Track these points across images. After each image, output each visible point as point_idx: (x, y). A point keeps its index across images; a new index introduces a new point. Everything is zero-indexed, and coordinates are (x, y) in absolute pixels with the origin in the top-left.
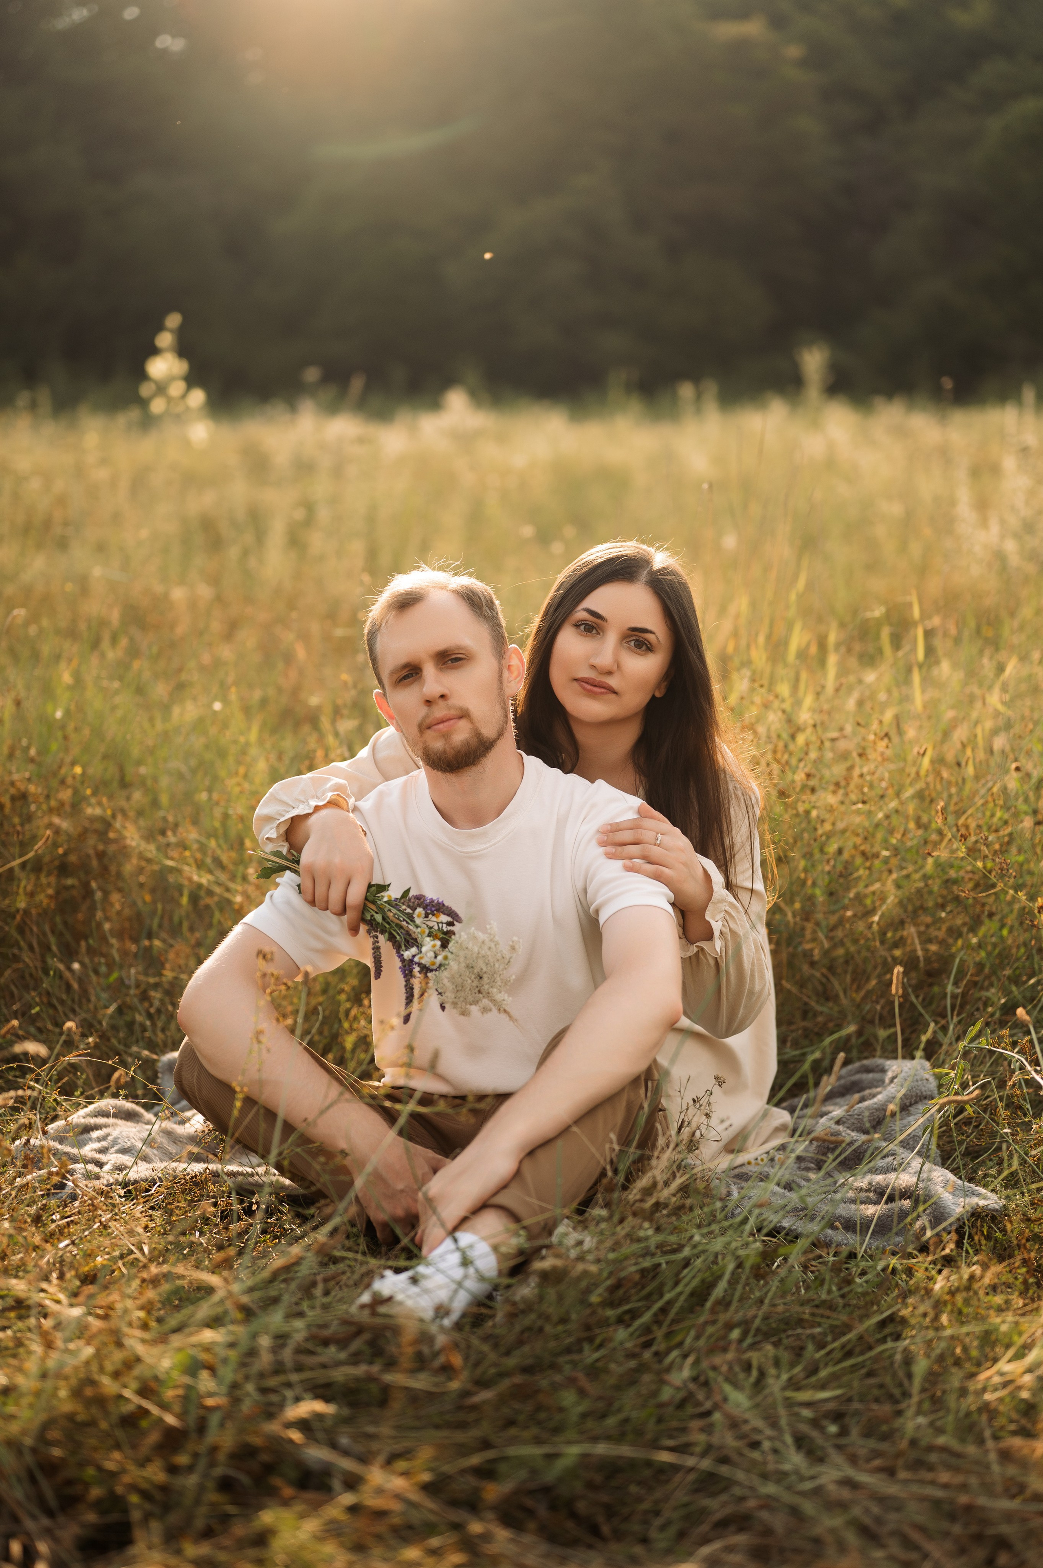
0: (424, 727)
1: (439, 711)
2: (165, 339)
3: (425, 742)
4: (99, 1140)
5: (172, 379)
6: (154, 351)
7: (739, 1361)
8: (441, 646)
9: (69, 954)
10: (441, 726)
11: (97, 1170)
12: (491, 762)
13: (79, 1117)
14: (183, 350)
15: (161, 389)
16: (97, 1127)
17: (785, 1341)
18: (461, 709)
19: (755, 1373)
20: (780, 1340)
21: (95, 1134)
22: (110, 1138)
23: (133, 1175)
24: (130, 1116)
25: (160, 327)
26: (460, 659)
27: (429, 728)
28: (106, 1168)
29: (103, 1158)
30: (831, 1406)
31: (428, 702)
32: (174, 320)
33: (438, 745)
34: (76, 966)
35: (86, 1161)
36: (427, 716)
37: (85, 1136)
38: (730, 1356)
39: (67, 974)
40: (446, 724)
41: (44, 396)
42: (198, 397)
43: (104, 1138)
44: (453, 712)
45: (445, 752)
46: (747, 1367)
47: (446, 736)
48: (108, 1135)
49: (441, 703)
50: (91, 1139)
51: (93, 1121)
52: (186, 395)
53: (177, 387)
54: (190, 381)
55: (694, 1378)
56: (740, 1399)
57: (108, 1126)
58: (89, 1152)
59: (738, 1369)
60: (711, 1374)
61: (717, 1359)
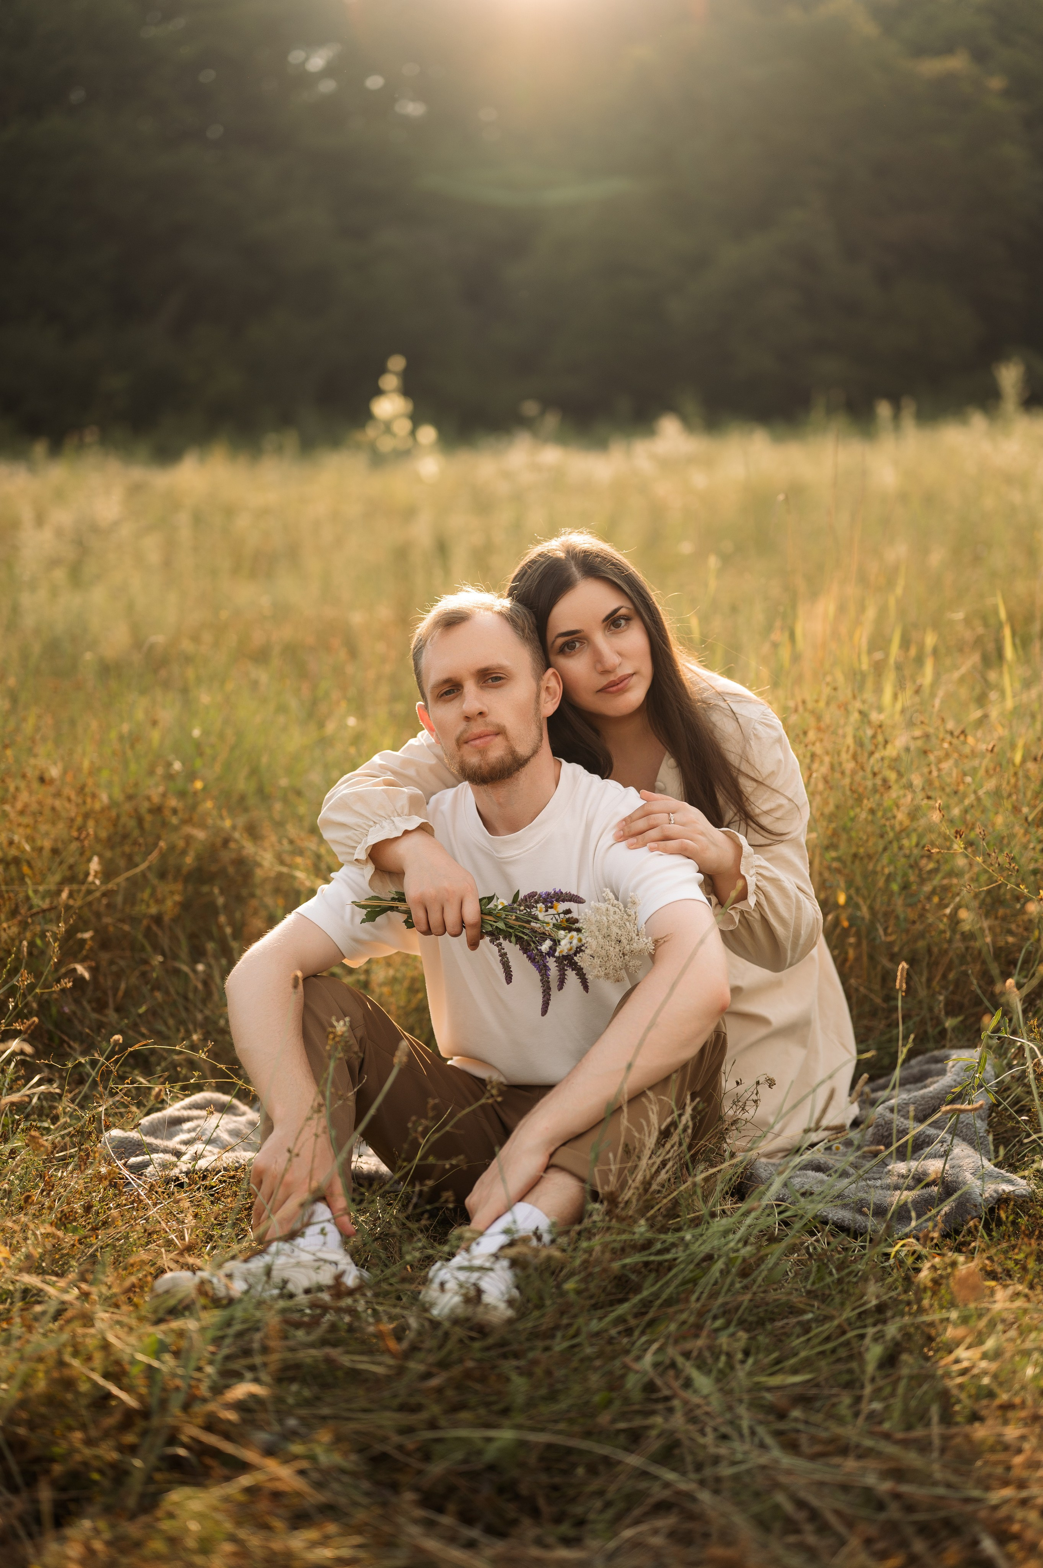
0: (462, 742)
1: (477, 728)
2: (390, 382)
3: (462, 756)
4: (189, 1131)
5: (396, 417)
6: (378, 392)
7: (710, 1348)
8: (483, 664)
9: (196, 956)
10: (478, 742)
11: (174, 1159)
12: (524, 777)
13: (174, 1110)
14: (407, 390)
15: (388, 427)
16: (189, 1119)
17: (769, 1330)
18: (498, 726)
19: (723, 1358)
21: (187, 1126)
22: (198, 1130)
23: (202, 1164)
24: (224, 1109)
25: (382, 370)
26: (500, 678)
27: (466, 743)
28: (185, 1158)
29: (183, 1148)
30: (798, 1390)
31: (467, 718)
32: (397, 363)
33: (474, 760)
34: (201, 967)
35: (165, 1151)
36: (465, 731)
37: (178, 1128)
38: (700, 1342)
39: (191, 975)
40: (482, 740)
42: (428, 434)
43: (194, 1130)
44: (490, 729)
45: (480, 767)
46: (716, 1353)
47: (482, 752)
48: (198, 1126)
49: (480, 720)
50: (182, 1131)
51: (186, 1113)
52: (413, 433)
53: (403, 426)
54: (417, 419)
55: (656, 1365)
56: (703, 1382)
57: (197, 1118)
58: (174, 1143)
59: (707, 1354)
60: (680, 1360)
61: (688, 1345)
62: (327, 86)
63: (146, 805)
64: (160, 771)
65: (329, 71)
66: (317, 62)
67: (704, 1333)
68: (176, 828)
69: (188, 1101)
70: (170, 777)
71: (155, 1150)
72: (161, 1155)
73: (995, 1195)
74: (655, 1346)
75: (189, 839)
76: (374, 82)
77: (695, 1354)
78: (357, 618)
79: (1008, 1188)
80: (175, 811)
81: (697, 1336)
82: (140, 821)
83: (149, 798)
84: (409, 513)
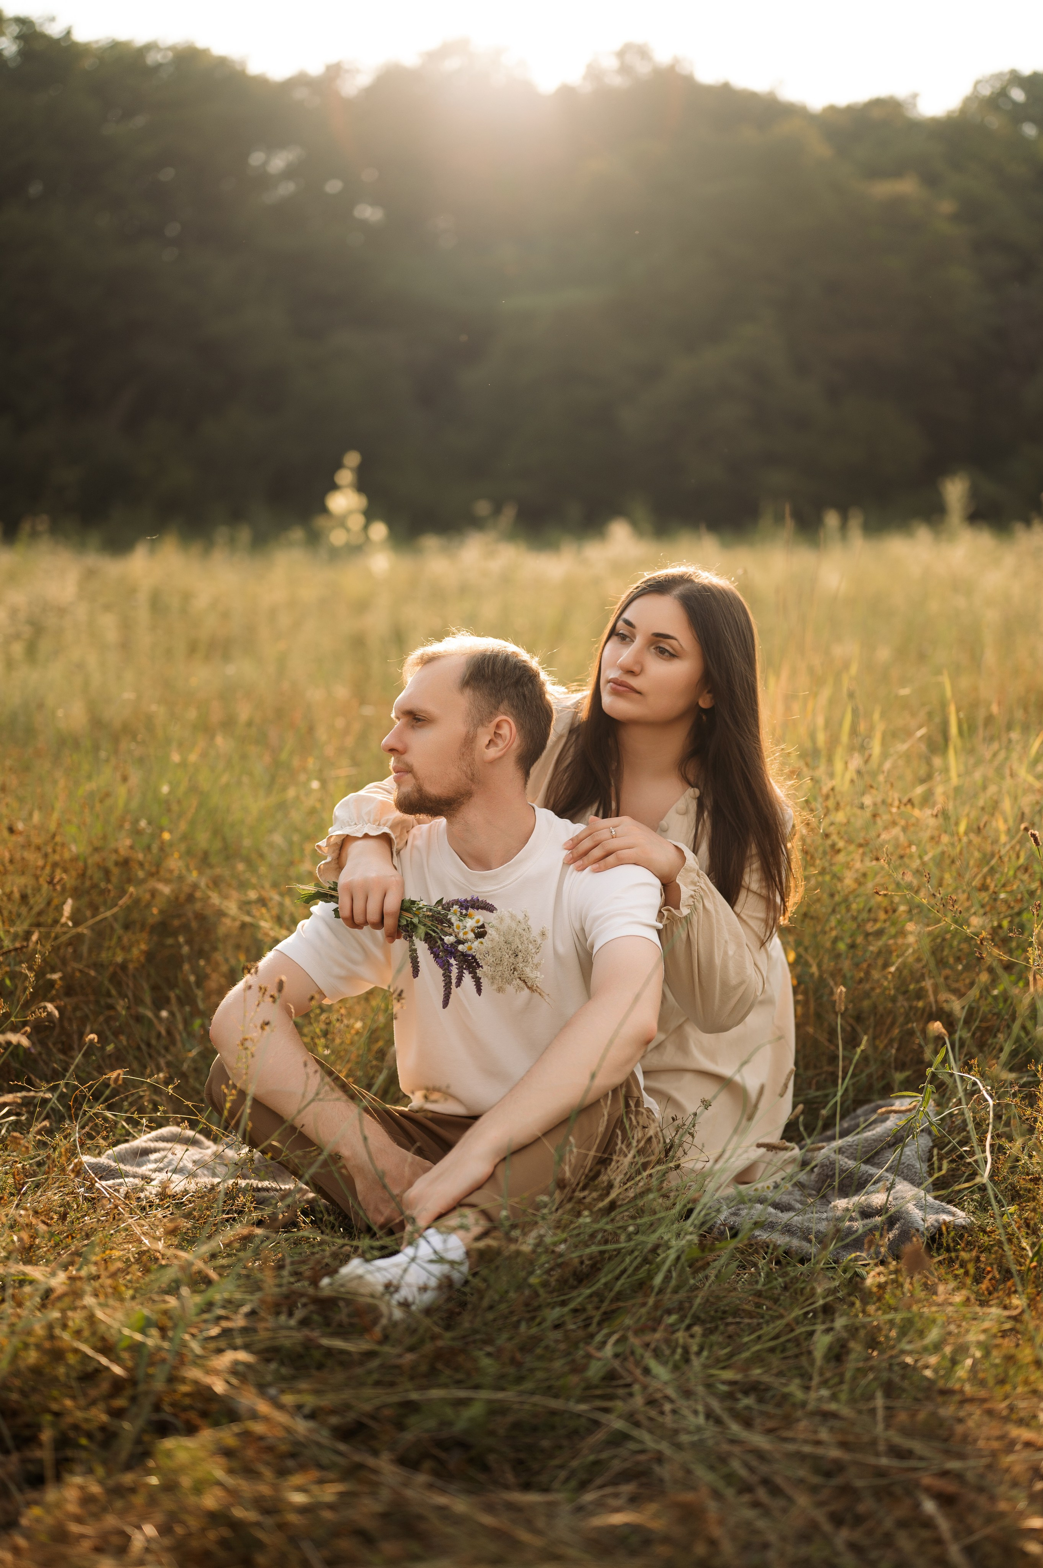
2: (345, 477)
4: (156, 1161)
5: (350, 512)
6: (334, 487)
7: (667, 1341)
9: (160, 1003)
11: (145, 1183)
14: (361, 486)
15: (341, 521)
16: (155, 1150)
17: (722, 1327)
19: (679, 1351)
20: (717, 1328)
21: (153, 1157)
22: (166, 1160)
24: (188, 1142)
25: (338, 465)
28: (154, 1183)
29: (152, 1175)
32: (352, 459)
34: (164, 1014)
37: (145, 1158)
38: (658, 1335)
39: (155, 1021)
41: (245, 534)
42: (379, 531)
43: (161, 1160)
46: (673, 1346)
48: (165, 1157)
50: (149, 1161)
51: (152, 1145)
52: (366, 527)
53: (356, 522)
54: (370, 515)
55: (616, 1356)
56: (661, 1372)
57: (164, 1149)
58: (144, 1170)
59: (664, 1347)
60: (639, 1351)
61: (647, 1338)
62: (287, 189)
63: (114, 857)
64: (127, 826)
65: (289, 173)
66: (279, 162)
67: (662, 1327)
68: (143, 881)
69: (154, 1134)
70: (137, 832)
71: (127, 1175)
72: (131, 1179)
73: (936, 1224)
74: (615, 1337)
75: (154, 893)
76: (334, 186)
77: (653, 1346)
78: (315, 695)
79: (947, 1218)
80: (141, 865)
81: (654, 1330)
82: (107, 873)
83: (116, 851)
84: (362, 606)
